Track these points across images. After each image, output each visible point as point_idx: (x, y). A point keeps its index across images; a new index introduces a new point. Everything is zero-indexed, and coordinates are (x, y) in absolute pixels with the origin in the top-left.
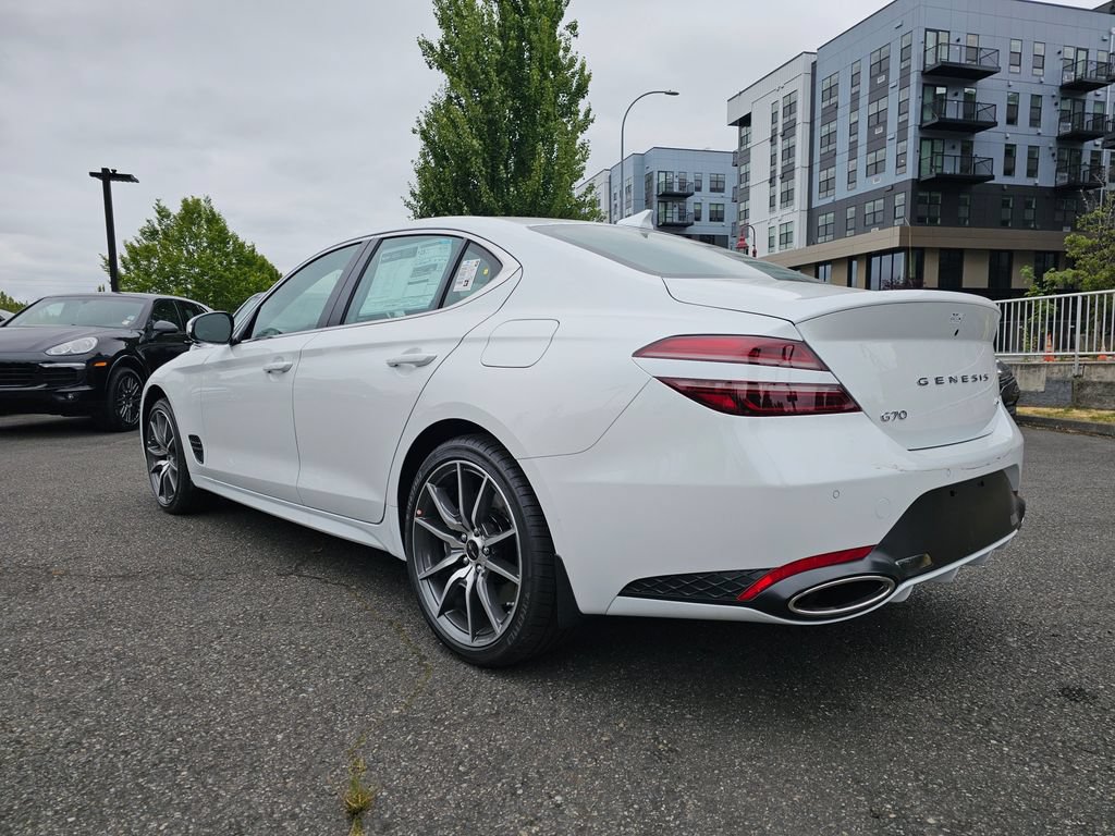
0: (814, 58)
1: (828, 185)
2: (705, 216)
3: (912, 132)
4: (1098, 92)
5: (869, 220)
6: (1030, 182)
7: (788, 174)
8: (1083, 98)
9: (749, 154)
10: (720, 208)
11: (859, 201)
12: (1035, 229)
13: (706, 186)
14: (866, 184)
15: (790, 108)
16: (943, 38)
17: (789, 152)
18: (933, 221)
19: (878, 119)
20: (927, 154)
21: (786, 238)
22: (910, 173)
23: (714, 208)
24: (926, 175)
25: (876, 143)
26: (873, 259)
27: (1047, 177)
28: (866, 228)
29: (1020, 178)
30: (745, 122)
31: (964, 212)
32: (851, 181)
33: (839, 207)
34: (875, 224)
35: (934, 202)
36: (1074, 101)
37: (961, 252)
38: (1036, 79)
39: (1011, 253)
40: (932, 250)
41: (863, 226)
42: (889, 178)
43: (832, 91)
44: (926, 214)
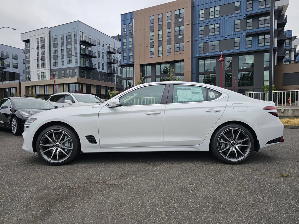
0: (50, 30)
1: (56, 64)
2: (11, 66)
3: (78, 55)
4: (114, 54)
5: (68, 75)
6: (103, 71)
7: (43, 59)
8: (111, 55)
9: (30, 51)
10: (16, 65)
11: (66, 69)
12: (104, 81)
13: (11, 57)
14: (66, 66)
15: (43, 41)
16: (84, 35)
17: (43, 53)
18: (84, 77)
19: (69, 50)
20: (82, 61)
21: (44, 76)
22: (79, 65)
23: (14, 64)
24: (82, 66)
25: (69, 56)
26: (70, 85)
27: (106, 71)
28: (68, 77)
29: (101, 70)
30: (27, 41)
31: (90, 76)
32: (63, 64)
33: (60, 70)
34: (70, 76)
35: (84, 72)
36: (110, 55)
37: (90, 85)
38: (103, 49)
39: (100, 86)
40: (85, 84)
41: (67, 76)
42: (73, 65)
43: (55, 39)
44: (83, 75)
